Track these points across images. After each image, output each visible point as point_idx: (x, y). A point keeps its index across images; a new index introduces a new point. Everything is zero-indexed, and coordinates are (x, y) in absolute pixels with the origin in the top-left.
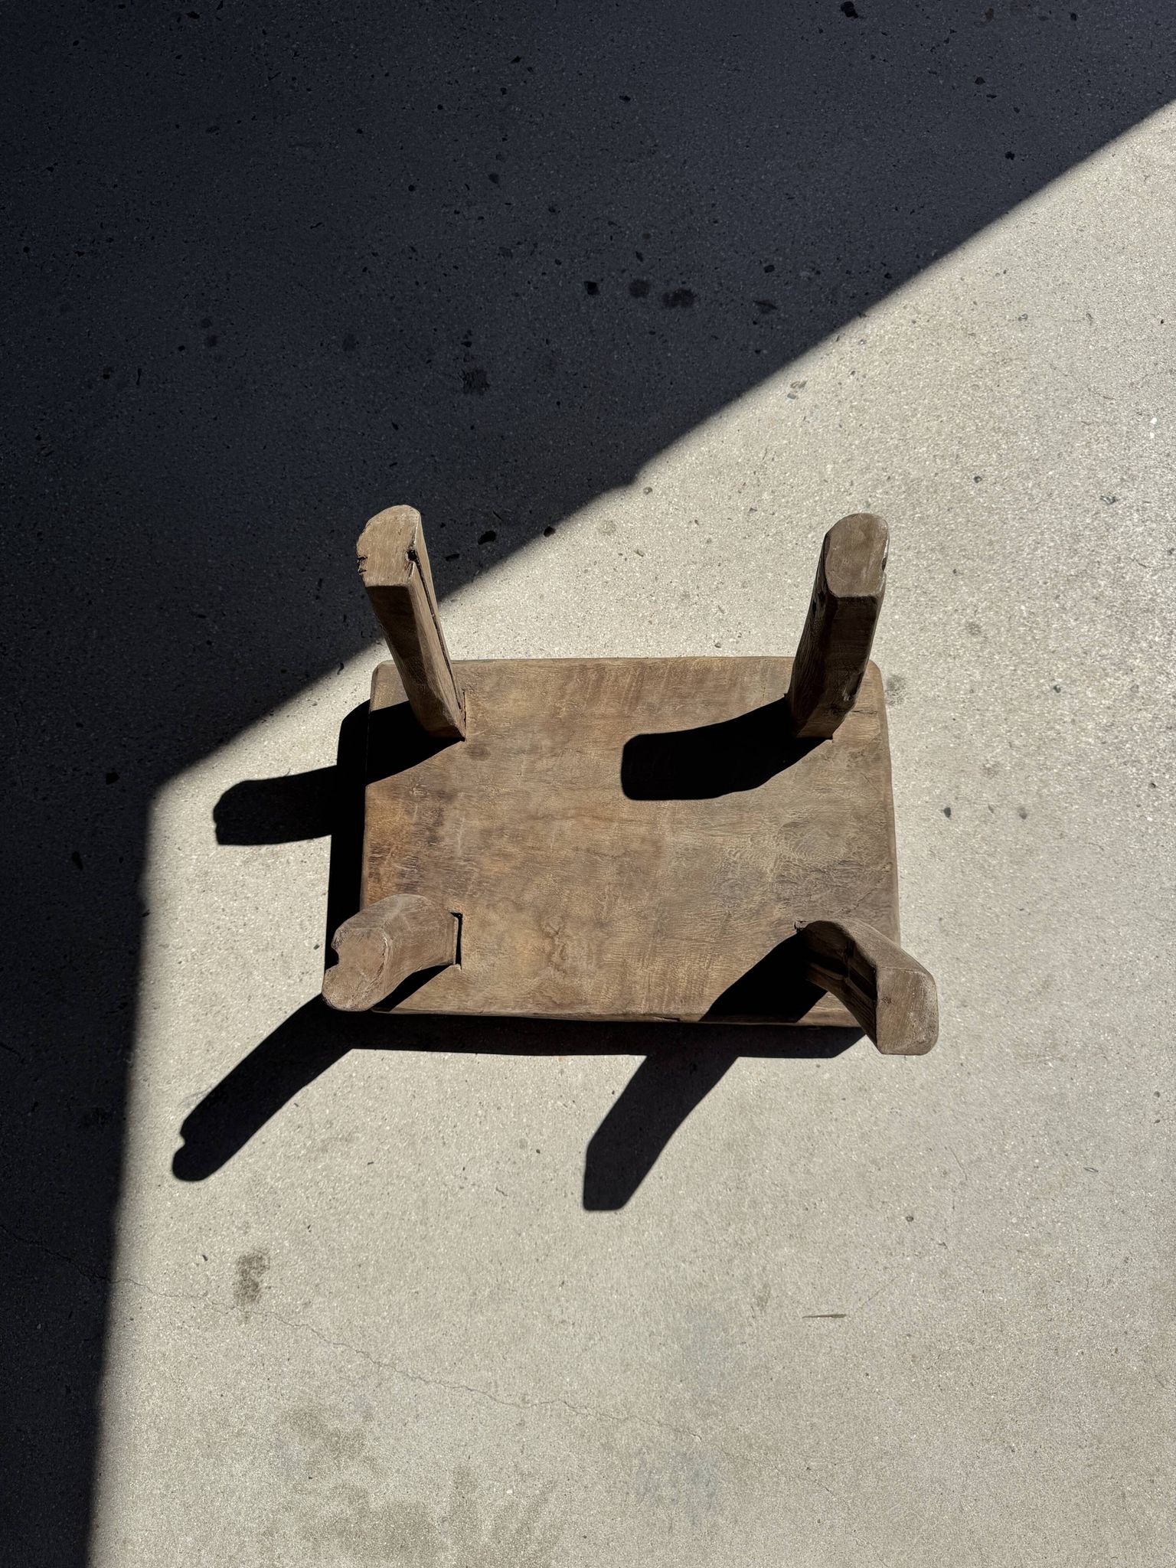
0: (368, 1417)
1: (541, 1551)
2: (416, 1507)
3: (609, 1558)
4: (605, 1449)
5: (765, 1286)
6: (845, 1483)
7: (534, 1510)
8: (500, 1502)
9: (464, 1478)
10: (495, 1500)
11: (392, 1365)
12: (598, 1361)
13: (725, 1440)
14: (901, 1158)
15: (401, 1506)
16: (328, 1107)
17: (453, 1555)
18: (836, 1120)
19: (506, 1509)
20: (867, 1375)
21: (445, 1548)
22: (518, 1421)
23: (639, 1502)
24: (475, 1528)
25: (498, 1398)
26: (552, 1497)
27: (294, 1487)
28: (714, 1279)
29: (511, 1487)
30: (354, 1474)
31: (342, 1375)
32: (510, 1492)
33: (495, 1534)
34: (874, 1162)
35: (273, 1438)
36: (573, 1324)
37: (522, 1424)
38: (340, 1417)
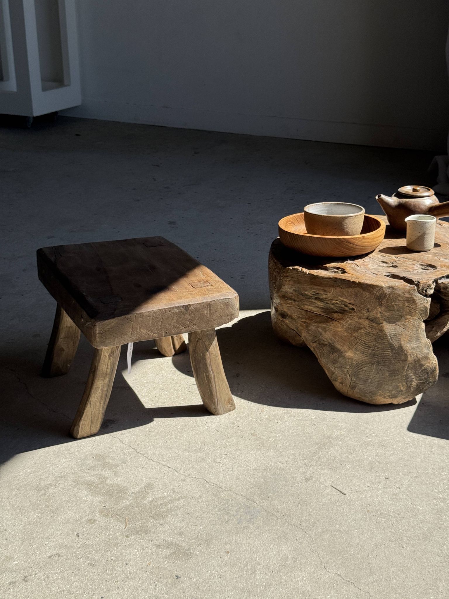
0: (124, 462)
1: (167, 511)
2: (124, 487)
3: (194, 521)
4: (213, 495)
5: (311, 477)
6: (315, 532)
7: (172, 501)
8: (160, 495)
9: (149, 486)
10: (158, 494)
11: (143, 455)
12: (227, 474)
13: (267, 507)
14: (392, 464)
15: (118, 485)
16: (166, 399)
17: (129, 502)
18: (368, 449)
19: (161, 497)
20: (344, 509)
21: (127, 499)
22: (183, 479)
23: (218, 511)
24: (143, 498)
25: (179, 472)
26: (182, 500)
27: (81, 470)
28: (290, 469)
29: (167, 493)
30: (106, 473)
31: (122, 451)
32: (166, 494)
33: (151, 502)
34: (378, 462)
35: (83, 458)
36: (223, 464)
37: (184, 480)
38: (113, 460)
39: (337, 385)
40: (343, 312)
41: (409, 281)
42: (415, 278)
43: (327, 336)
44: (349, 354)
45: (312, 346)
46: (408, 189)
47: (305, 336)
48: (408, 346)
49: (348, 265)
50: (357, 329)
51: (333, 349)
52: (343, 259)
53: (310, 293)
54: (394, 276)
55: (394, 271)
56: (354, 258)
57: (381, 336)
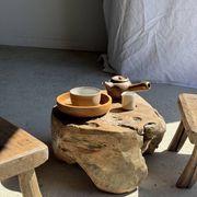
39: (98, 186)
40: (100, 147)
41: (132, 128)
42: (135, 126)
43: (92, 161)
44: (105, 169)
45: (83, 166)
46: (116, 78)
47: (78, 161)
48: (134, 162)
49: (97, 121)
50: (108, 156)
51: (96, 167)
52: (95, 118)
53: (80, 138)
54: (123, 126)
55: (121, 122)
56: (100, 117)
57: (121, 158)
